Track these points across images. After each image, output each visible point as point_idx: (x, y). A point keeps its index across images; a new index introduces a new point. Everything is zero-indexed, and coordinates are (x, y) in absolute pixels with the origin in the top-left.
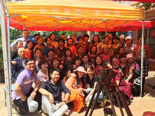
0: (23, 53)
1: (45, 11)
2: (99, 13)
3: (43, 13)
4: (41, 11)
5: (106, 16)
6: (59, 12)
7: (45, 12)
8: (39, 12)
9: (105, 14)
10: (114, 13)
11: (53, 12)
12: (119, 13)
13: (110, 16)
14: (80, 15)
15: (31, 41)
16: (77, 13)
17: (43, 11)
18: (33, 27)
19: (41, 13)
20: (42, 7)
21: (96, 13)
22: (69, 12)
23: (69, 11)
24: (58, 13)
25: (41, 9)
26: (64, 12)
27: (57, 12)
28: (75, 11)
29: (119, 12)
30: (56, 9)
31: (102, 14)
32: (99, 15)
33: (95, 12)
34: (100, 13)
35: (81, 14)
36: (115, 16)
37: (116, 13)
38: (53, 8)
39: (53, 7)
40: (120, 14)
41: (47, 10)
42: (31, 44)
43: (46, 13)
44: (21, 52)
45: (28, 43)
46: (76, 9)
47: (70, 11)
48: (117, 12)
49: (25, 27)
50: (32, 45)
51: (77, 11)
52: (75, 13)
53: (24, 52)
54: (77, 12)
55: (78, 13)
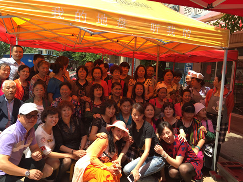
0: (11, 89)
1: (62, 14)
2: (156, 28)
3: (58, 18)
4: (55, 13)
5: (168, 35)
6: (87, 19)
7: (62, 16)
8: (50, 15)
9: (168, 32)
10: (182, 32)
11: (77, 19)
12: (189, 34)
13: (174, 36)
14: (125, 29)
15: (27, 67)
16: (119, 26)
17: (59, 14)
18: (34, 41)
19: (55, 17)
20: (57, 7)
21: (151, 29)
22: (106, 21)
23: (105, 19)
24: (85, 22)
25: (55, 10)
26: (96, 21)
27: (84, 19)
28: (116, 21)
29: (190, 31)
30: (83, 13)
31: (162, 31)
32: (157, 33)
33: (150, 27)
34: (159, 29)
35: (126, 27)
36: (183, 37)
37: (185, 33)
38: (76, 11)
39: (78, 10)
40: (191, 34)
41: (65, 13)
42: (27, 72)
43: (63, 18)
44: (9, 88)
45: (22, 69)
46: (119, 17)
47: (108, 20)
48: (187, 31)
49: (18, 40)
50: (28, 74)
51: (120, 21)
52: (117, 25)
53: (13, 87)
54: (120, 23)
55: (122, 26)
